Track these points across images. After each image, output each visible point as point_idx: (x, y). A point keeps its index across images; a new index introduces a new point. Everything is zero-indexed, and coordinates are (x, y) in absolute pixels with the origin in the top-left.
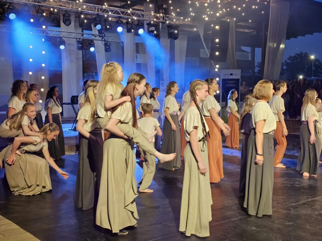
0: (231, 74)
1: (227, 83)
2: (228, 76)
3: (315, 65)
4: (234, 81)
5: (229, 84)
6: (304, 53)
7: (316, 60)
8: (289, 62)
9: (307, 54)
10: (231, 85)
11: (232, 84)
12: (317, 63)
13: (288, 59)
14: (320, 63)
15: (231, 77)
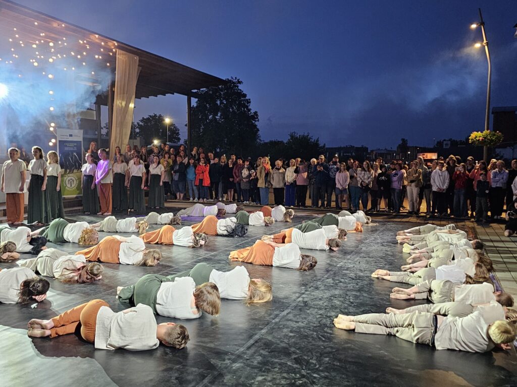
0: (71, 136)
1: (66, 146)
2: (66, 137)
3: (170, 130)
4: (75, 144)
5: (69, 147)
6: (158, 115)
7: (172, 125)
8: (141, 125)
9: (161, 116)
10: (72, 149)
11: (72, 147)
12: (173, 127)
13: (141, 121)
14: (175, 127)
15: (70, 139)
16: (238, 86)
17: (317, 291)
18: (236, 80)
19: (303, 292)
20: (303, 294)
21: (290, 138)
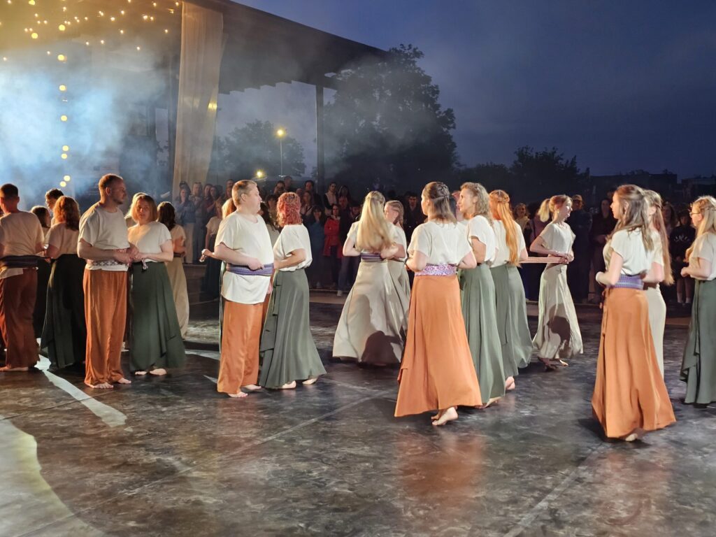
3: (287, 150)
6: (263, 122)
8: (233, 142)
9: (270, 125)
12: (291, 145)
13: (233, 134)
14: (295, 145)
16: (414, 62)
17: (579, 486)
18: (411, 51)
19: (548, 486)
20: (549, 491)
21: (516, 158)
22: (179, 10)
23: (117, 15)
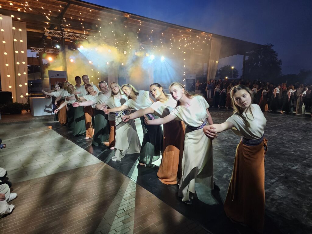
3: (234, 72)
7: (234, 69)
9: (229, 65)
10: (191, 82)
13: (221, 68)
16: (271, 48)
18: (270, 45)
22: (211, 39)
23: (197, 42)
